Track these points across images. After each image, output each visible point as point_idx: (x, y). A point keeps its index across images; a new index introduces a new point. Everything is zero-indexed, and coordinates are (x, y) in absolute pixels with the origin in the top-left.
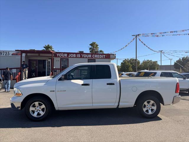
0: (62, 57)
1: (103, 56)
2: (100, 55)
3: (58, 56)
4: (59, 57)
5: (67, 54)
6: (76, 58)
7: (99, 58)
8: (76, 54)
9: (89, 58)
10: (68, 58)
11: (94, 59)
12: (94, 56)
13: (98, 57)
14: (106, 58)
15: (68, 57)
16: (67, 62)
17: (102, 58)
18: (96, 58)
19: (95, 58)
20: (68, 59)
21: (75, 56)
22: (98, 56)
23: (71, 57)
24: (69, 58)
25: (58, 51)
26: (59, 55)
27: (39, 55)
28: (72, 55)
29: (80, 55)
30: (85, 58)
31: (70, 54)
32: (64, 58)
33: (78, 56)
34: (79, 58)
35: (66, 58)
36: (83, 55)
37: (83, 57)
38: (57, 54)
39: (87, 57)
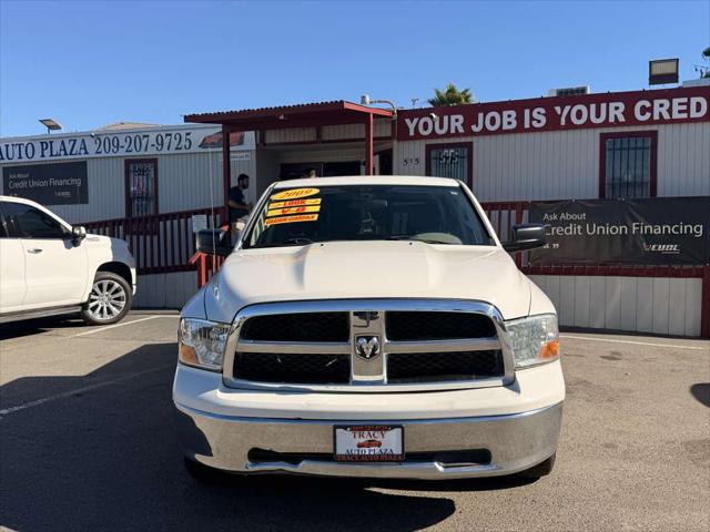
0: (434, 135)
2: (694, 101)
3: (412, 133)
4: (418, 136)
5: (461, 118)
6: (518, 136)
7: (689, 120)
8: (519, 106)
9: (606, 123)
10: (469, 139)
11: (648, 128)
12: (644, 110)
13: (676, 115)
15: (469, 132)
16: (466, 160)
17: (706, 118)
18: (662, 121)
19: (651, 121)
20: (470, 146)
21: (514, 125)
22: (676, 108)
23: (485, 132)
24: (474, 139)
25: (414, 101)
26: (416, 128)
27: (319, 135)
28: (493, 121)
29: (543, 111)
30: (578, 131)
31: (481, 115)
32: (446, 141)
33: (532, 119)
34: (538, 134)
35: (457, 140)
36: (567, 108)
37: (563, 122)
38: (408, 121)
39: (594, 120)
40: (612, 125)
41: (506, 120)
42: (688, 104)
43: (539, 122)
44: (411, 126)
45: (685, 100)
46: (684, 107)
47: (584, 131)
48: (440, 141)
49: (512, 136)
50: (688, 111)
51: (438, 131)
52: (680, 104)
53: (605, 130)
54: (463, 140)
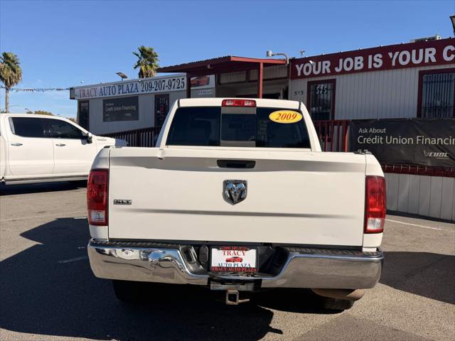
0: (312, 75)
3: (299, 74)
4: (303, 76)
5: (329, 63)
6: (365, 74)
8: (365, 53)
10: (333, 77)
11: (452, 66)
12: (449, 53)
15: (333, 72)
16: (331, 92)
19: (453, 61)
20: (334, 81)
21: (362, 66)
23: (343, 72)
24: (337, 77)
25: (302, 53)
26: (302, 71)
28: (348, 64)
29: (380, 56)
30: (404, 70)
31: (341, 60)
32: (320, 79)
33: (373, 62)
34: (378, 73)
35: (327, 78)
36: (397, 53)
37: (394, 64)
38: (297, 66)
39: (415, 61)
40: (427, 65)
41: (357, 63)
43: (378, 63)
44: (299, 69)
47: (409, 70)
48: (316, 79)
49: (361, 74)
51: (315, 73)
53: (423, 69)
54: (330, 78)
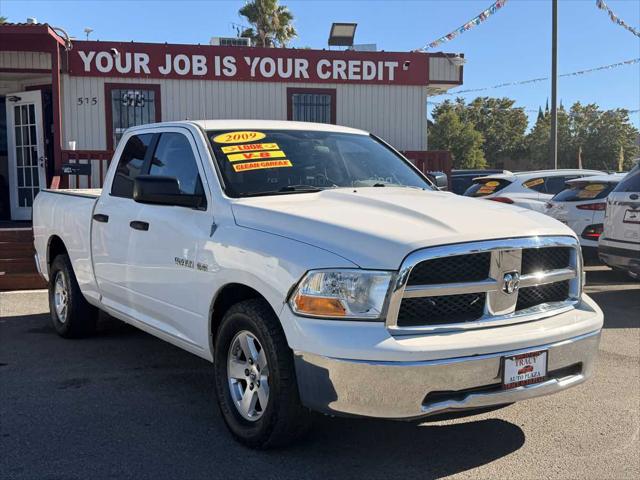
0: (114, 73)
1: (386, 70)
2: (366, 64)
3: (87, 68)
4: (94, 72)
5: (146, 58)
6: (209, 83)
7: (361, 82)
8: (209, 52)
9: (292, 79)
10: (155, 82)
11: (327, 86)
12: (325, 69)
13: (352, 77)
14: (401, 79)
15: (155, 74)
16: (153, 105)
17: (375, 81)
18: (340, 80)
19: (330, 80)
20: (157, 89)
21: (204, 71)
22: (352, 70)
23: (173, 75)
24: (162, 82)
25: (88, 32)
26: (93, 63)
28: (182, 65)
29: (233, 59)
30: (266, 84)
31: (168, 57)
32: (129, 81)
33: (222, 67)
34: (228, 83)
35: (142, 81)
36: (257, 60)
37: (253, 74)
38: (82, 54)
39: (282, 74)
40: (297, 80)
41: (196, 65)
42: (361, 67)
43: (230, 70)
44: (87, 60)
45: (358, 63)
46: (358, 70)
47: (272, 84)
48: (122, 81)
49: (203, 82)
50: (361, 73)
51: (120, 69)
52: (355, 66)
53: (292, 85)
54: (149, 81)
